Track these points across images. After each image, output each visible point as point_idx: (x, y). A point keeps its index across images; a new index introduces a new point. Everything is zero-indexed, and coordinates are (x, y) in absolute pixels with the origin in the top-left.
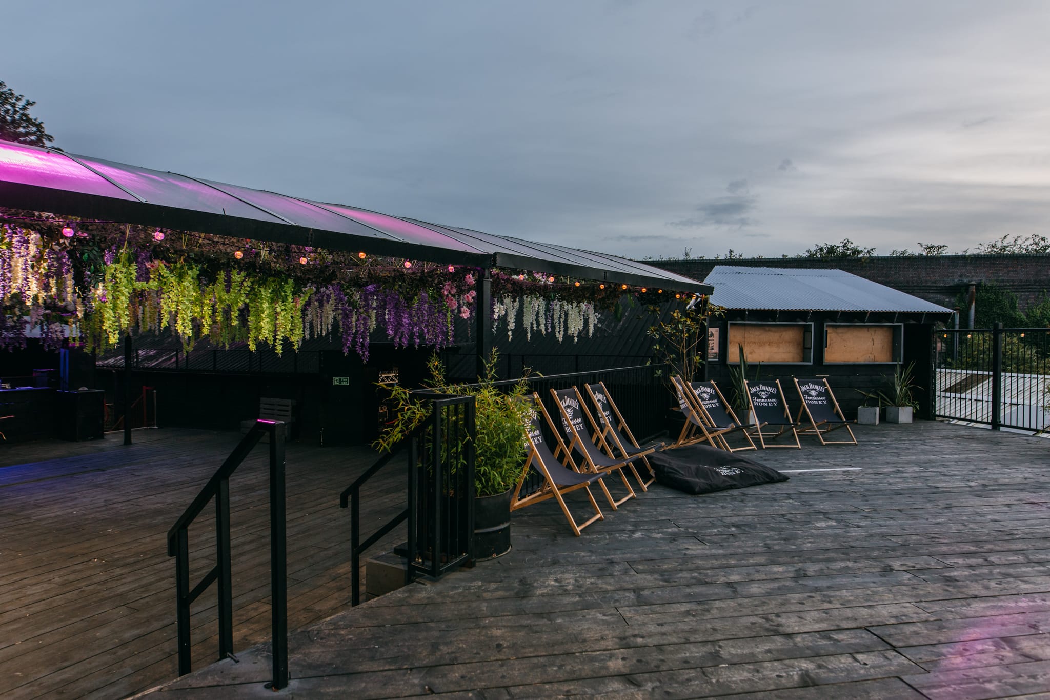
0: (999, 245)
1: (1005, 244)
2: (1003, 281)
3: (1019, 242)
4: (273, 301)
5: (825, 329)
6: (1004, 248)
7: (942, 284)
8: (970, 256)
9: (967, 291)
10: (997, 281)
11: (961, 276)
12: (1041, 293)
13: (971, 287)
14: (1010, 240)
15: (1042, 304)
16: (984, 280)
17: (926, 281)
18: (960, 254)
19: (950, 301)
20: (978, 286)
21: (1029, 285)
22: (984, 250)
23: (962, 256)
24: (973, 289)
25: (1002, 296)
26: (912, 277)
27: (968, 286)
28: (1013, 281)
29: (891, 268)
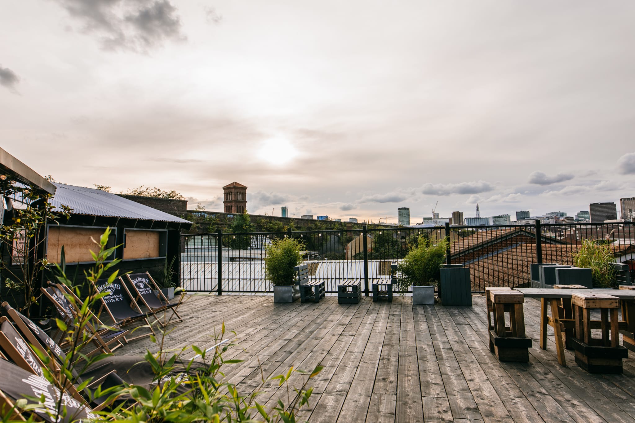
0: (139, 190)
5: (124, 233)
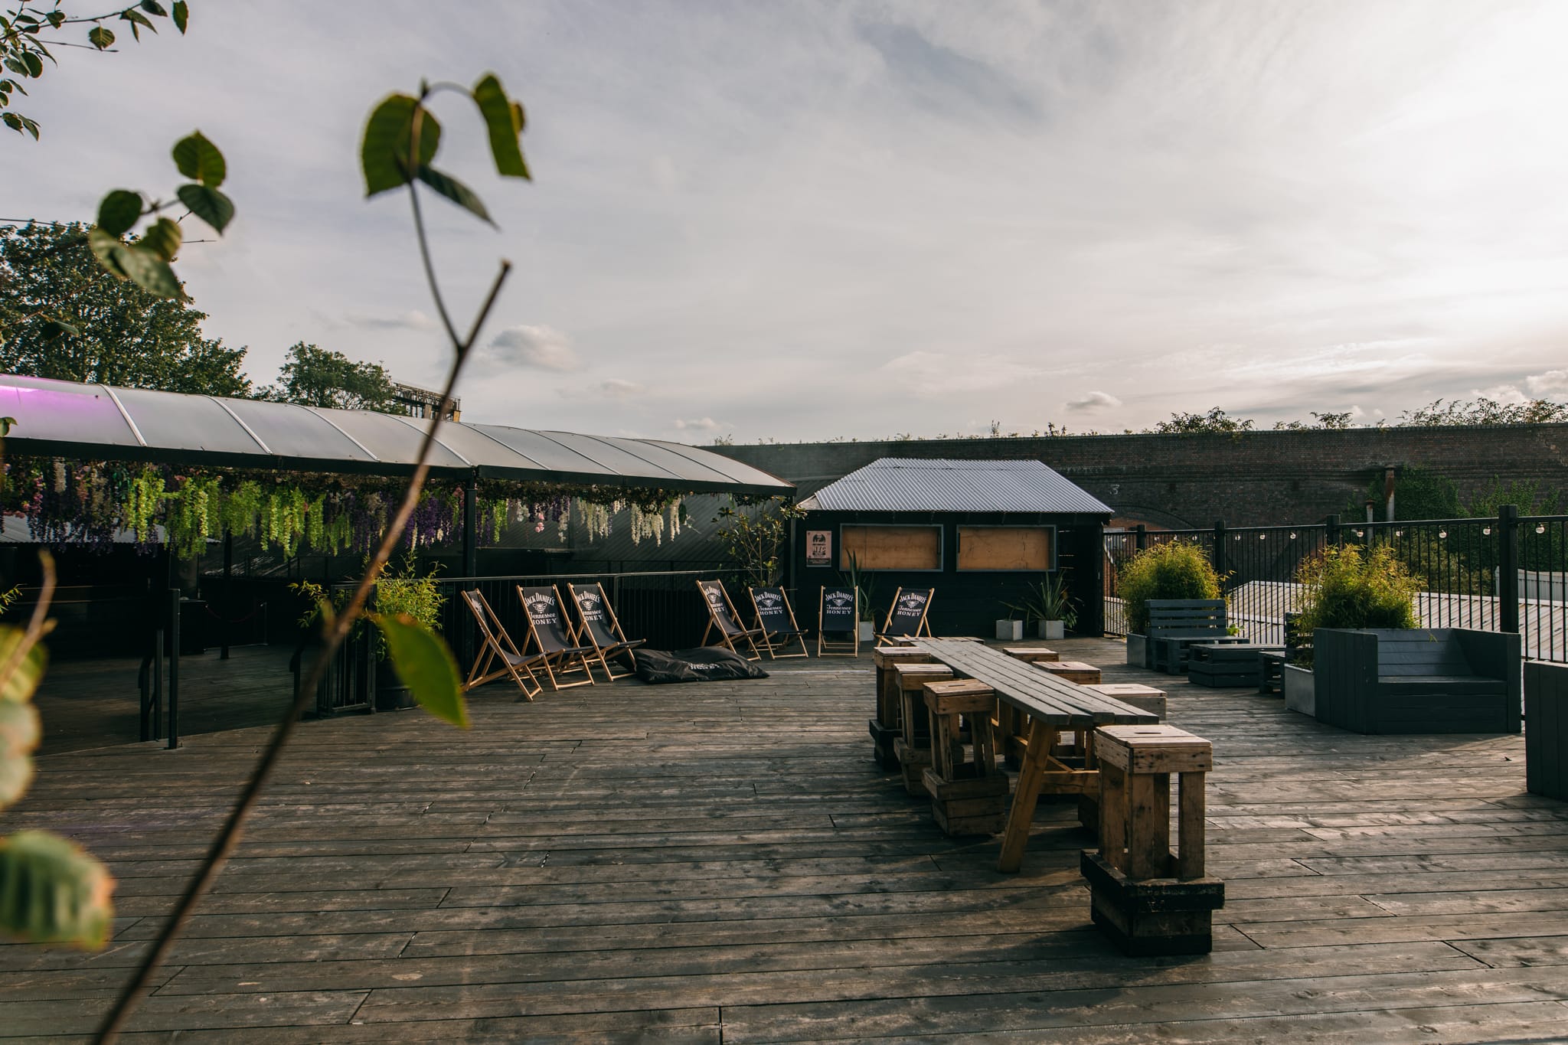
0: (1429, 412)
1: (1437, 412)
2: (1434, 463)
3: (1456, 410)
4: (282, 506)
6: (1435, 418)
7: (1347, 469)
8: (1384, 429)
9: (1383, 477)
10: (1425, 463)
11: (1374, 457)
12: (1492, 480)
13: (1388, 472)
14: (1444, 407)
15: (1494, 495)
16: (1407, 462)
17: (1325, 464)
18: (1373, 425)
19: (1360, 491)
20: (1398, 471)
21: (1473, 468)
22: (1409, 421)
23: (1373, 429)
24: (1390, 474)
25: (1435, 484)
26: (1305, 459)
27: (1384, 470)
28: (1450, 463)
29: (1274, 447)
